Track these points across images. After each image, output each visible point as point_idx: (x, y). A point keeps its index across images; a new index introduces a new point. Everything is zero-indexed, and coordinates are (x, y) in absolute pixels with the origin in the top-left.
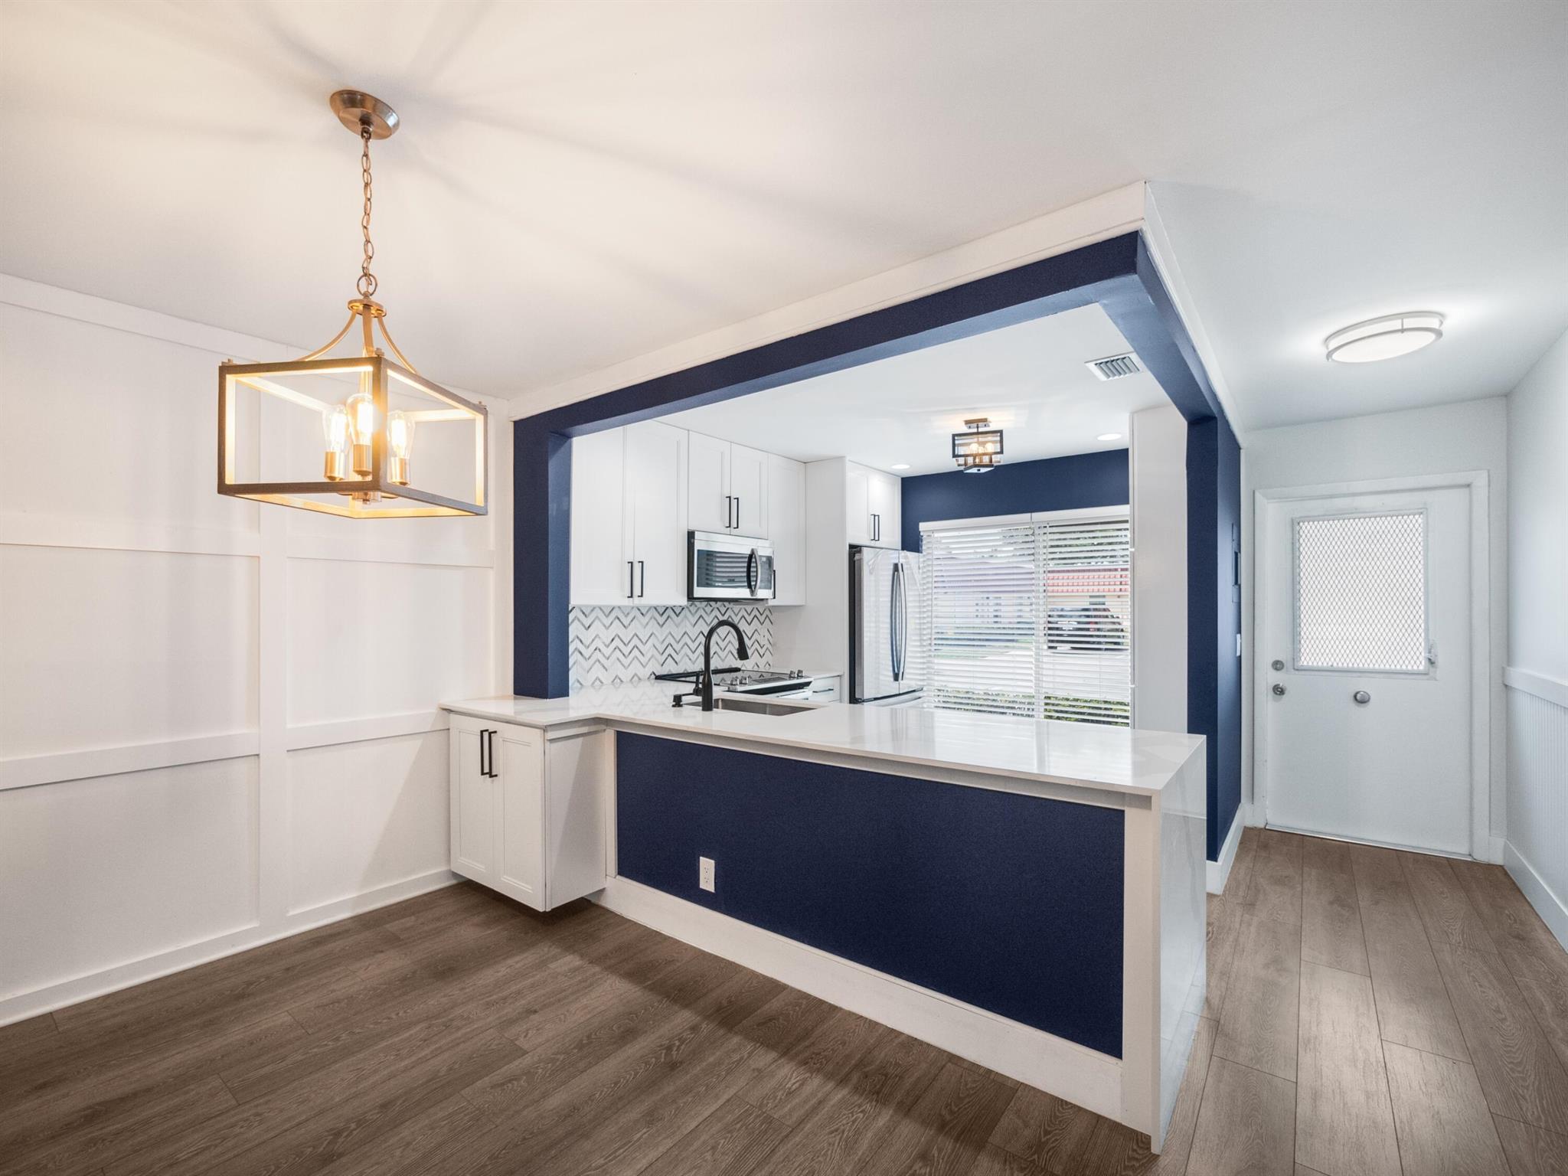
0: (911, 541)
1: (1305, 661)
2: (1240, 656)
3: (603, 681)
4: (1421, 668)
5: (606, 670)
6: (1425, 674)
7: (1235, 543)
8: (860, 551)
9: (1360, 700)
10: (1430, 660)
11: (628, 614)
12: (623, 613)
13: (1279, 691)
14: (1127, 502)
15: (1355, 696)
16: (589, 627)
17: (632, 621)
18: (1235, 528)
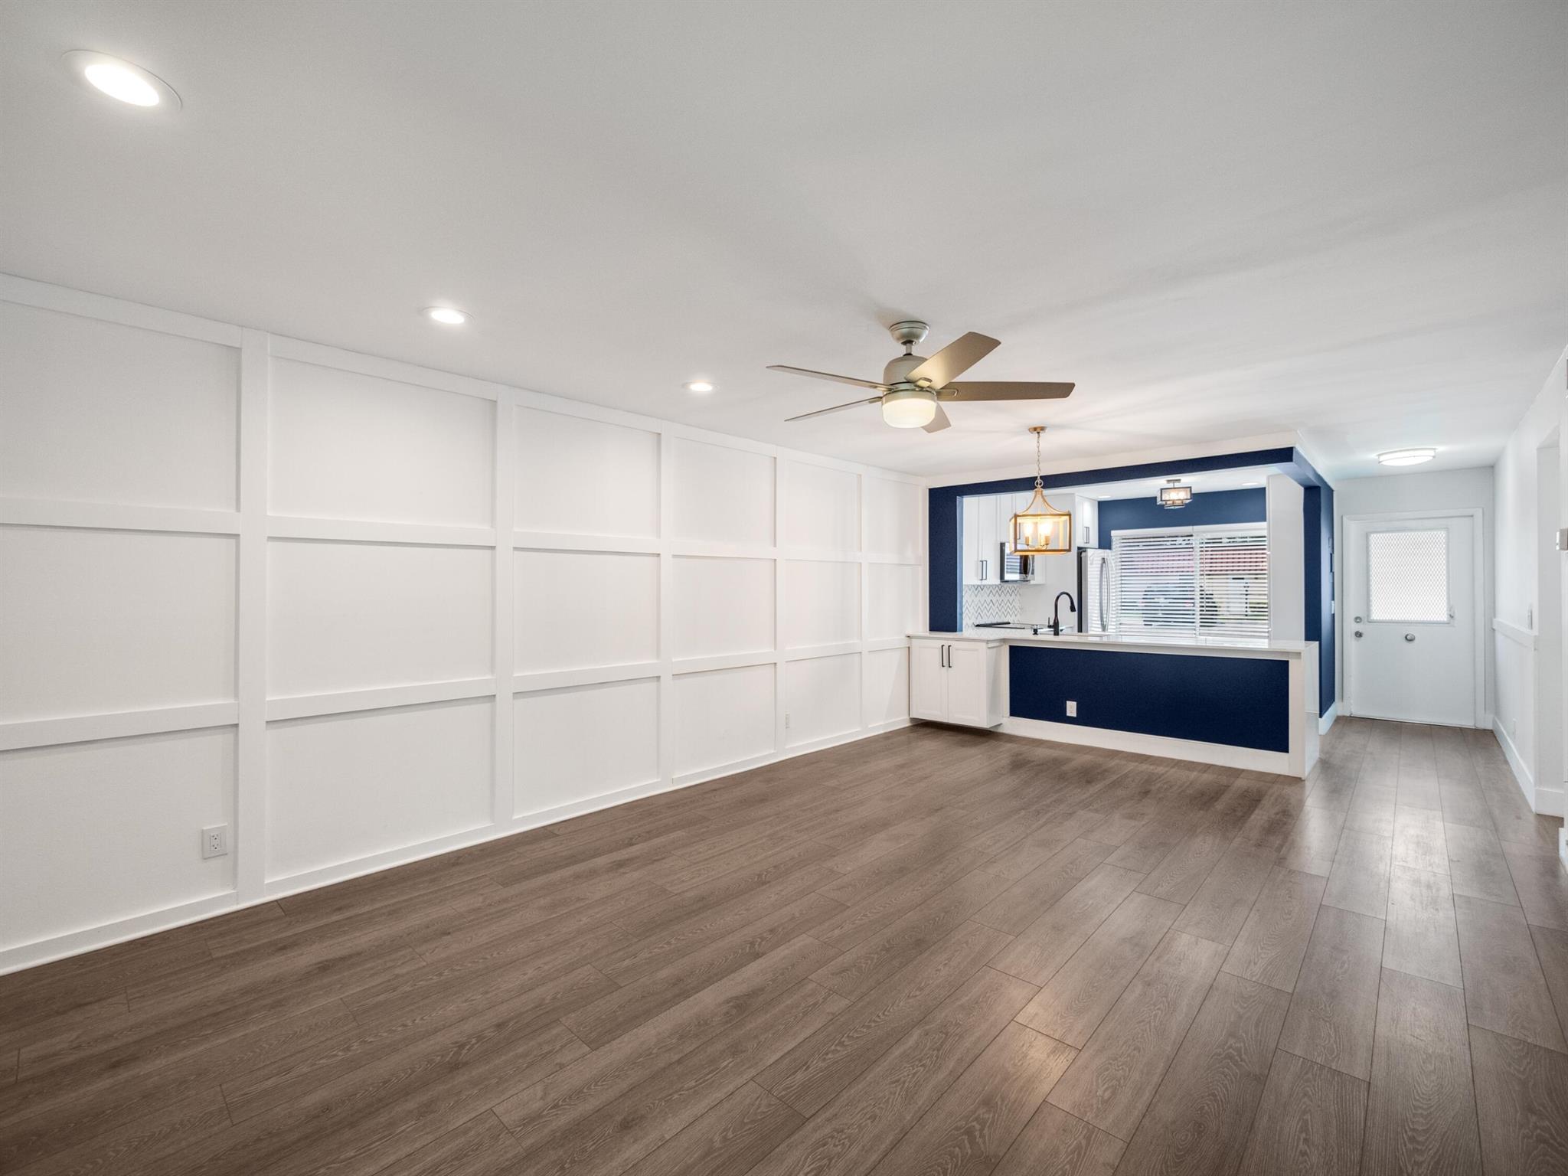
0: (1105, 543)
1: (1375, 616)
2: (1334, 614)
4: (1445, 620)
6: (1448, 623)
7: (1330, 549)
8: (1085, 551)
9: (1409, 639)
10: (1450, 615)
13: (1359, 635)
14: (1265, 520)
15: (1406, 638)
18: (1331, 540)
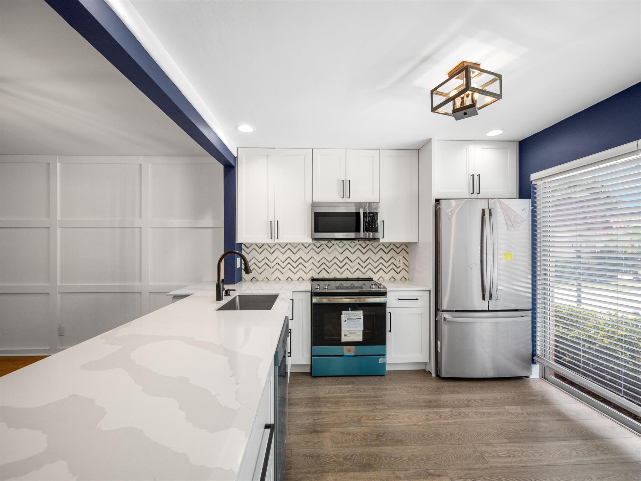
3: (281, 279)
5: (283, 274)
11: (296, 247)
12: (293, 246)
16: (272, 253)
17: (298, 250)
